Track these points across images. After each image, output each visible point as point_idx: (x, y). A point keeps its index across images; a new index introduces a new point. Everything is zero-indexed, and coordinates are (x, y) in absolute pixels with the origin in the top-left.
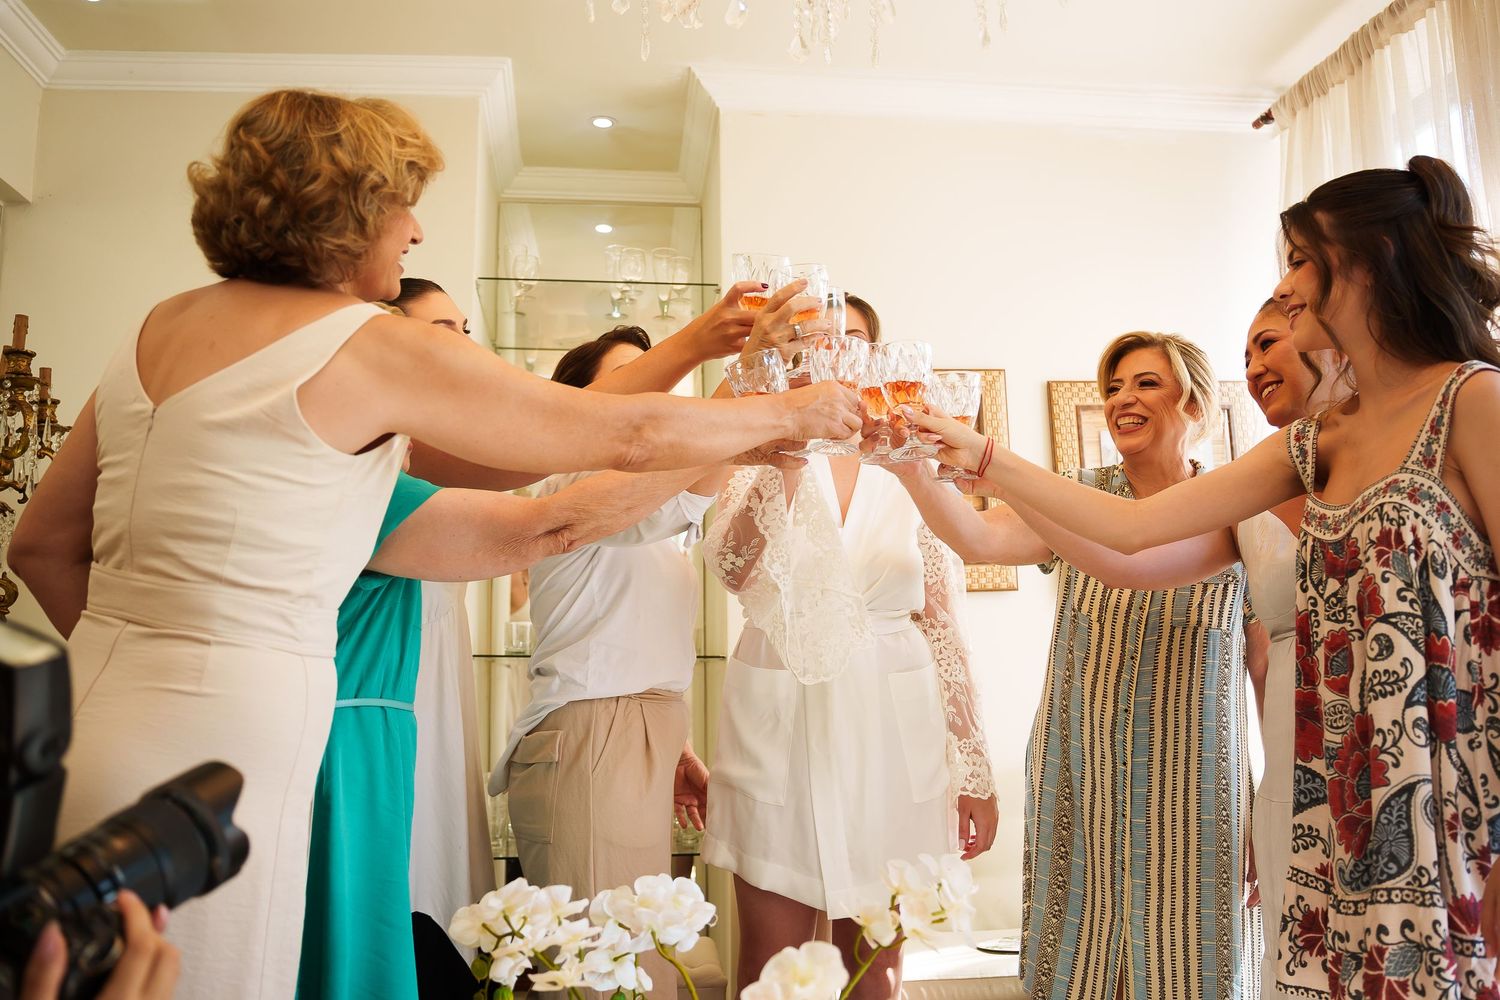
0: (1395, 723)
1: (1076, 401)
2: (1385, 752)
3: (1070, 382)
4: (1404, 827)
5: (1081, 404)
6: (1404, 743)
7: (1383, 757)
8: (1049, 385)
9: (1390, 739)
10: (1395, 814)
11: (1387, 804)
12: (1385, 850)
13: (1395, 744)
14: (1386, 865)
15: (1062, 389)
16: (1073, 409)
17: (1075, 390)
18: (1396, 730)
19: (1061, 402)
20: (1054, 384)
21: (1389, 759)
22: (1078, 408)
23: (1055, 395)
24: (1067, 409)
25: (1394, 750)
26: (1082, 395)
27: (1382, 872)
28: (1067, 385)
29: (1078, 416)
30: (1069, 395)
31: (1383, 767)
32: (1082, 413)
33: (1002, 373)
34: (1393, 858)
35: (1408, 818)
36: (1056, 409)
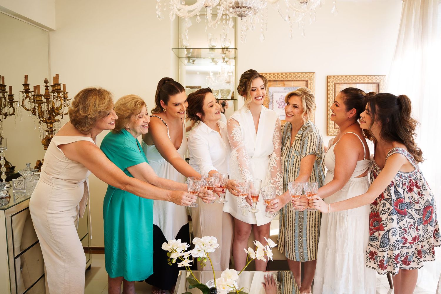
0: (386, 219)
1: (335, 82)
2: (384, 224)
3: (333, 76)
4: (387, 238)
5: (336, 82)
6: (388, 223)
7: (384, 225)
8: (327, 77)
9: (385, 222)
10: (386, 236)
11: (384, 234)
12: (384, 242)
13: (386, 223)
14: (384, 245)
15: (331, 78)
16: (334, 84)
17: (335, 78)
18: (386, 220)
19: (330, 82)
20: (329, 77)
21: (385, 226)
22: (335, 83)
23: (329, 80)
24: (332, 84)
25: (386, 224)
26: (337, 80)
27: (384, 246)
28: (333, 77)
29: (335, 86)
30: (333, 80)
31: (383, 227)
32: (336, 85)
33: (314, 74)
34: (385, 243)
35: (388, 236)
36: (329, 84)
